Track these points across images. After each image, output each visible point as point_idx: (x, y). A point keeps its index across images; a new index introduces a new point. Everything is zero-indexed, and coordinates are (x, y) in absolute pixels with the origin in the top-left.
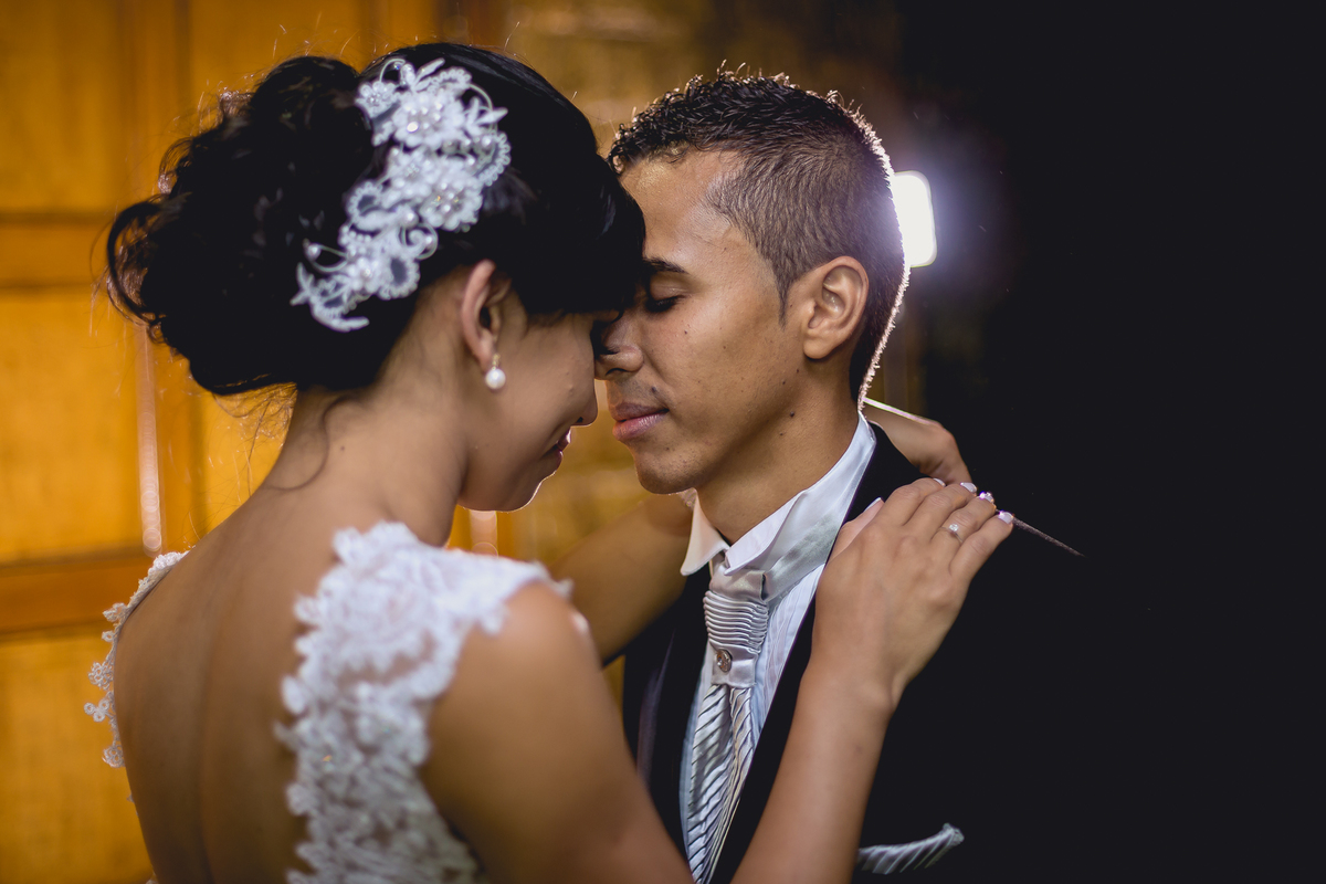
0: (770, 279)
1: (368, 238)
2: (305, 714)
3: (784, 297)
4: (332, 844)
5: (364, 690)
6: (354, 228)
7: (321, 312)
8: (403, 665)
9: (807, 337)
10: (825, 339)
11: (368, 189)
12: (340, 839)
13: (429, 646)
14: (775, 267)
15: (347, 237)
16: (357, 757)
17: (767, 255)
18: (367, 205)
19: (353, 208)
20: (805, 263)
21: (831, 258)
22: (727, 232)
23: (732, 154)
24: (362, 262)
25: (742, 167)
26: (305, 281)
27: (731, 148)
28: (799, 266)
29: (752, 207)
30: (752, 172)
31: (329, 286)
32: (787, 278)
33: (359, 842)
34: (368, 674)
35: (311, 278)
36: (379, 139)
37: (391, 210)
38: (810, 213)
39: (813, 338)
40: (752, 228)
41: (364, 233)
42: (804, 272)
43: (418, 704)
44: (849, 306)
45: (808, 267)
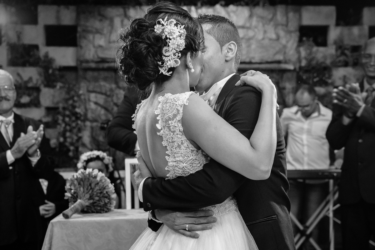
1: (168, 57)
2: (161, 129)
3: (221, 49)
4: (171, 150)
5: (170, 122)
6: (164, 56)
7: (164, 73)
8: (175, 116)
10: (230, 57)
11: (165, 48)
12: (172, 149)
15: (164, 58)
16: (172, 134)
18: (166, 51)
19: (164, 53)
21: (229, 42)
24: (169, 62)
25: (211, 26)
26: (160, 69)
31: (164, 68)
32: (222, 46)
33: (176, 148)
34: (170, 119)
35: (161, 68)
36: (164, 37)
37: (171, 51)
38: (225, 34)
39: (227, 57)
41: (167, 56)
42: (225, 44)
43: (179, 121)
44: (233, 51)
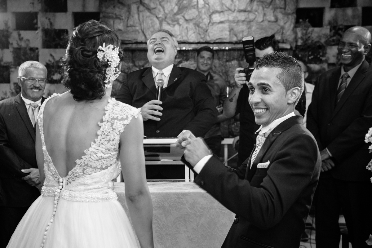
0: (285, 90)
9: (289, 100)
10: (292, 100)
13: (127, 118)
14: (286, 88)
17: (284, 86)
20: (291, 87)
21: (295, 87)
22: (279, 82)
23: (280, 68)
25: (281, 71)
27: (280, 67)
28: (290, 88)
29: (283, 78)
30: (283, 72)
38: (292, 80)
39: (290, 100)
40: (283, 82)
44: (297, 95)
45: (291, 88)
